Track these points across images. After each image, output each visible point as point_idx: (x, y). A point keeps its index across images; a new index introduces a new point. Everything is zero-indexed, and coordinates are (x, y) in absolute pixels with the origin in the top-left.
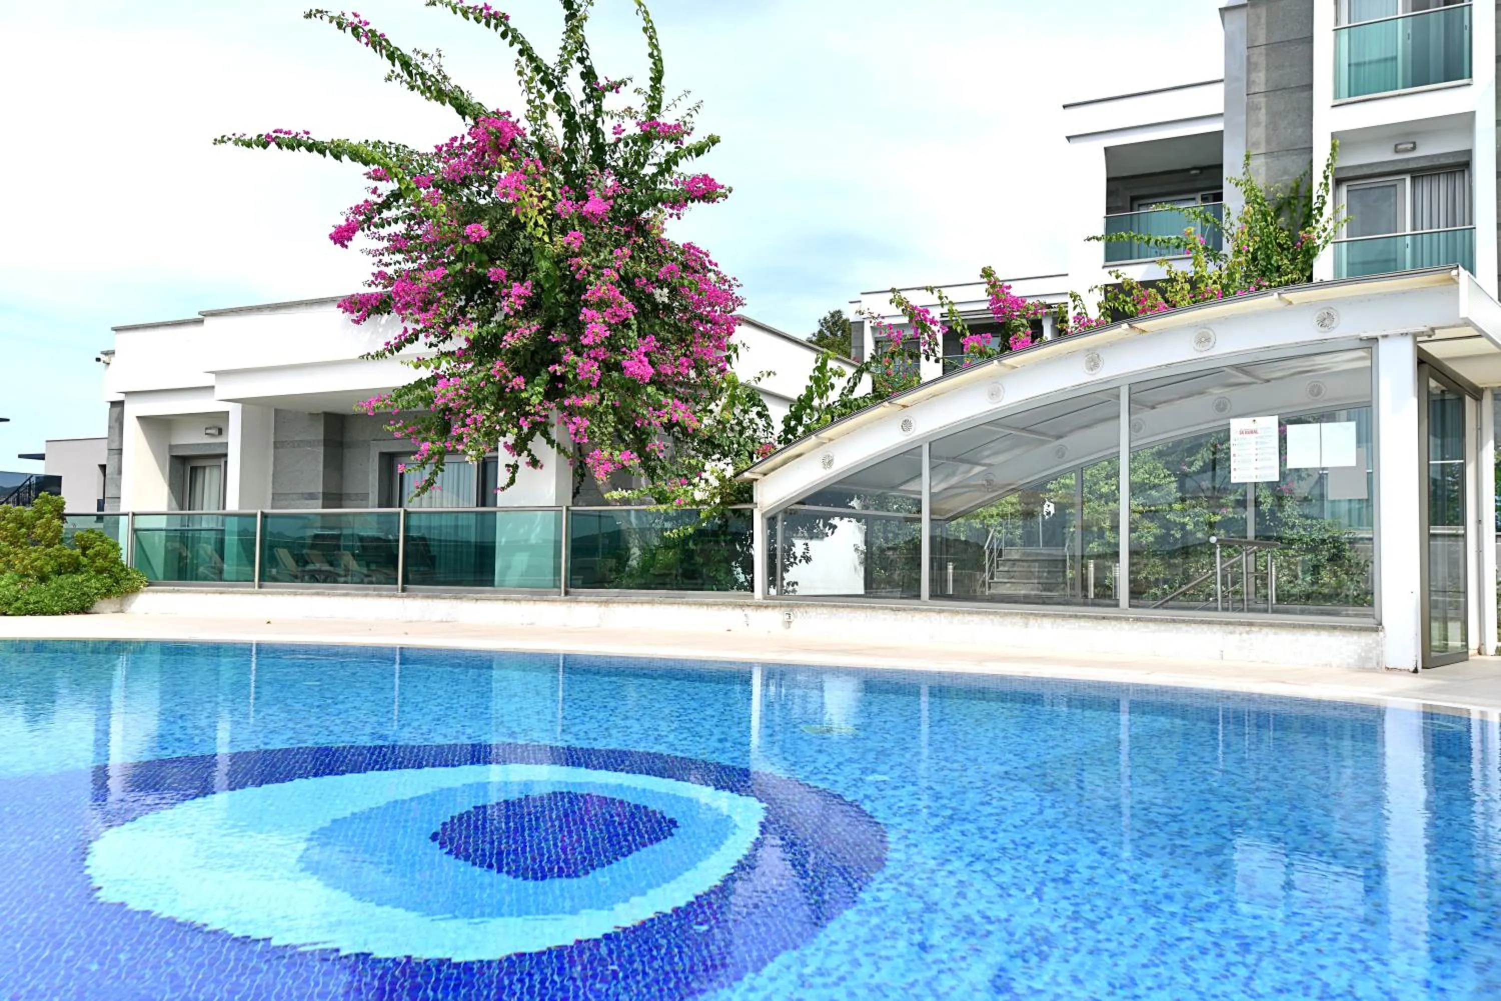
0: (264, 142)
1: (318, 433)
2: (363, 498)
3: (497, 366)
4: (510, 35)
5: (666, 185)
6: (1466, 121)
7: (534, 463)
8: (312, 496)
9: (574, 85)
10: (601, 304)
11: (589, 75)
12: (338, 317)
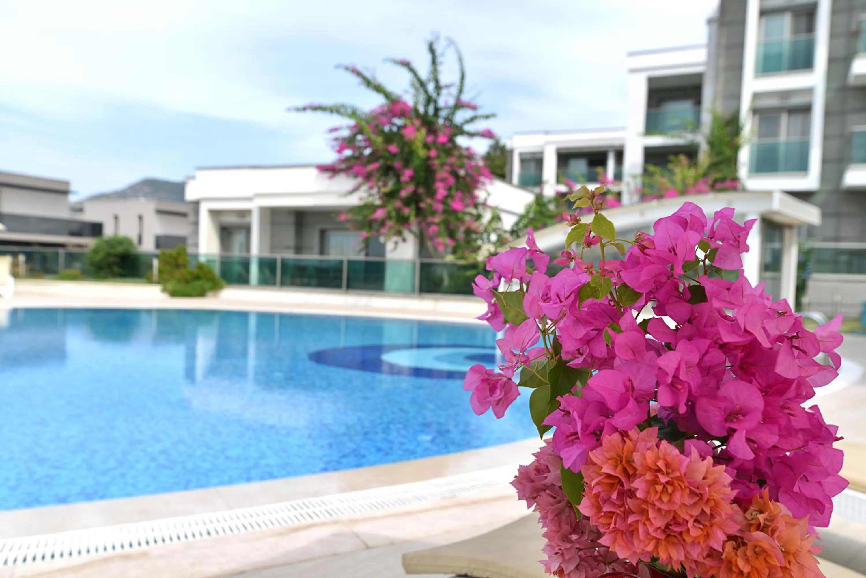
0: (304, 109)
1: (292, 219)
2: (310, 250)
3: (397, 203)
4: (412, 70)
5: (468, 128)
6: (810, 91)
7: (404, 240)
8: (288, 248)
9: (431, 87)
10: (443, 180)
11: (437, 81)
12: (314, 172)
